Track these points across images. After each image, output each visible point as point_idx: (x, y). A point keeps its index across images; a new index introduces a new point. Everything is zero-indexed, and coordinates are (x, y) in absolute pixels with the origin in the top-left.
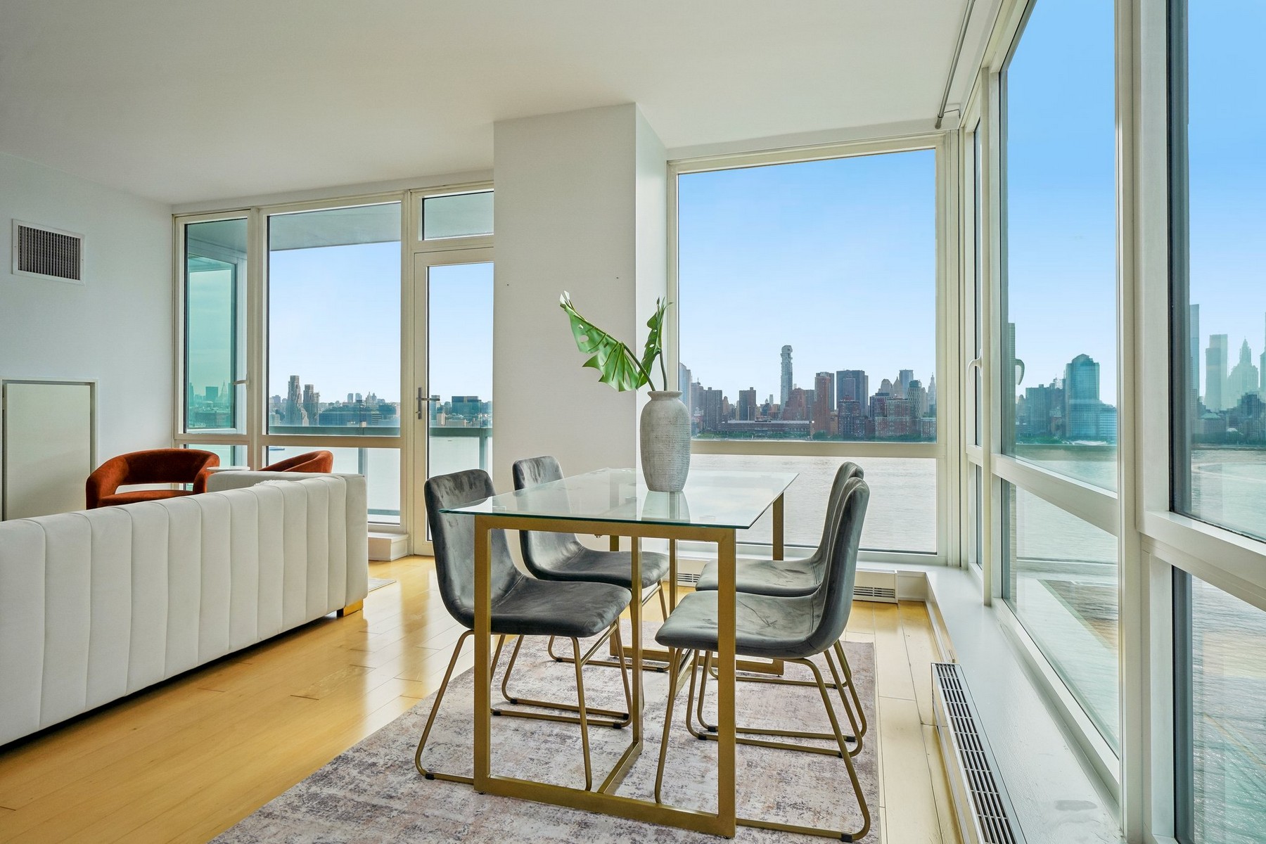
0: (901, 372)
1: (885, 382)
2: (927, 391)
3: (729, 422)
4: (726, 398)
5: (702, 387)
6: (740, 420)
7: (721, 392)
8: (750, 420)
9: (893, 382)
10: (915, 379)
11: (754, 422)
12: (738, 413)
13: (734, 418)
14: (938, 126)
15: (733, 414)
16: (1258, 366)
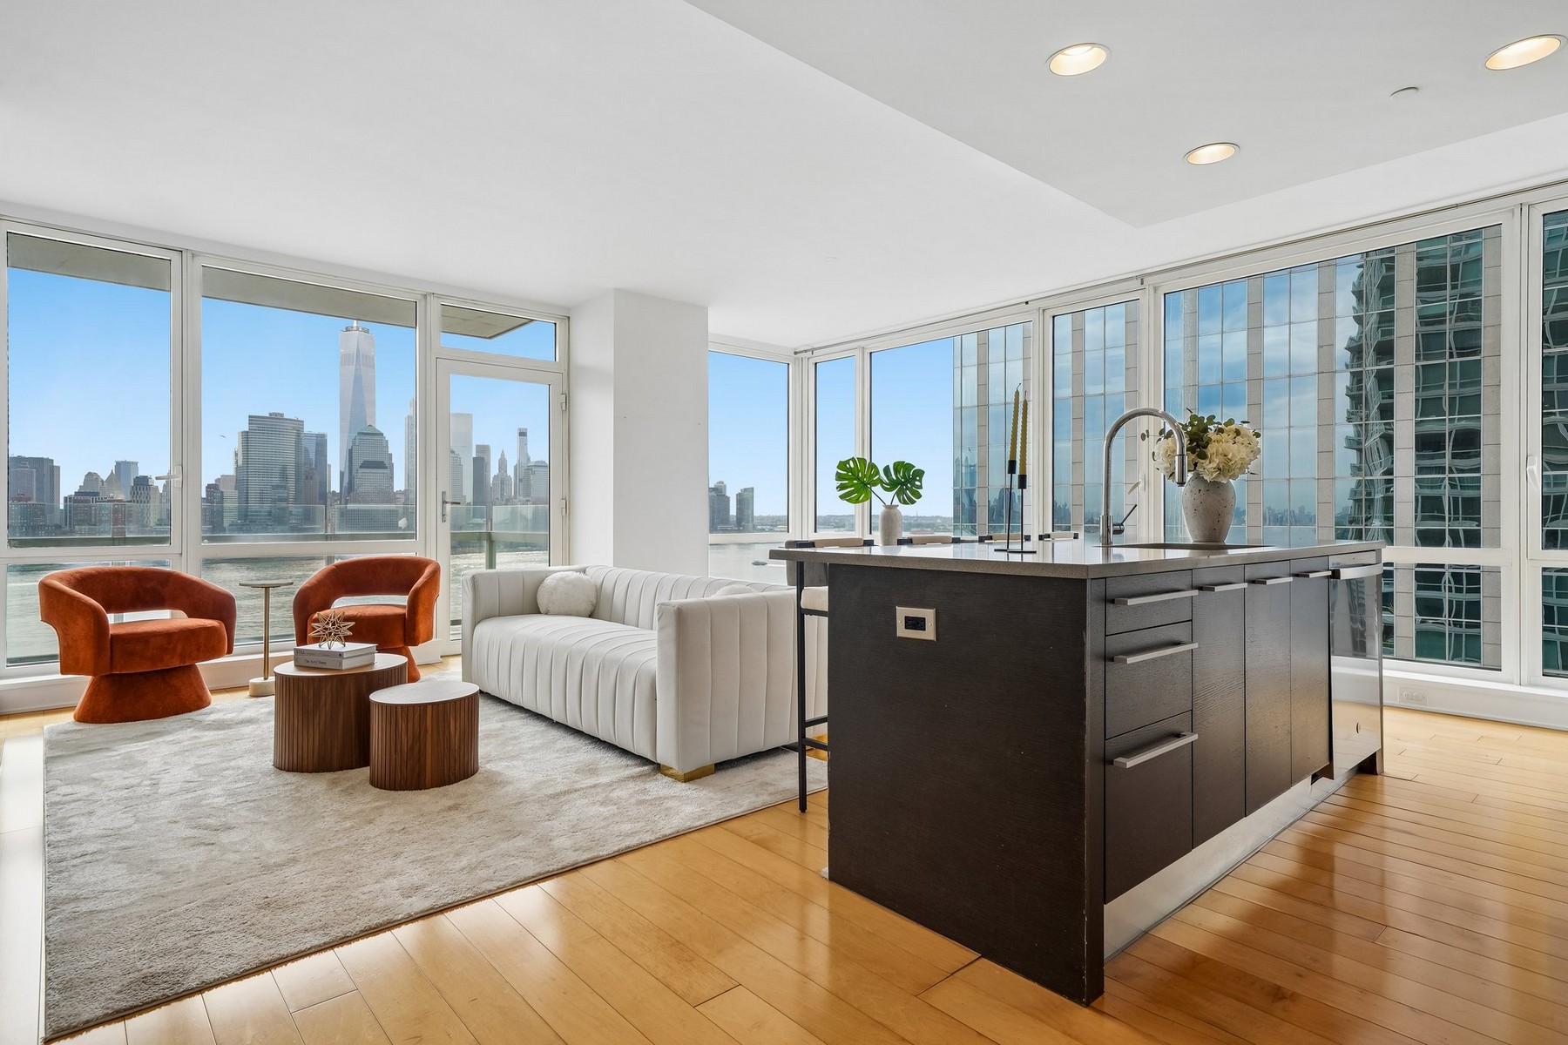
0: (118, 464)
1: (91, 477)
2: (161, 491)
9: (104, 476)
10: (141, 473)
14: (796, 353)
16: (512, 476)
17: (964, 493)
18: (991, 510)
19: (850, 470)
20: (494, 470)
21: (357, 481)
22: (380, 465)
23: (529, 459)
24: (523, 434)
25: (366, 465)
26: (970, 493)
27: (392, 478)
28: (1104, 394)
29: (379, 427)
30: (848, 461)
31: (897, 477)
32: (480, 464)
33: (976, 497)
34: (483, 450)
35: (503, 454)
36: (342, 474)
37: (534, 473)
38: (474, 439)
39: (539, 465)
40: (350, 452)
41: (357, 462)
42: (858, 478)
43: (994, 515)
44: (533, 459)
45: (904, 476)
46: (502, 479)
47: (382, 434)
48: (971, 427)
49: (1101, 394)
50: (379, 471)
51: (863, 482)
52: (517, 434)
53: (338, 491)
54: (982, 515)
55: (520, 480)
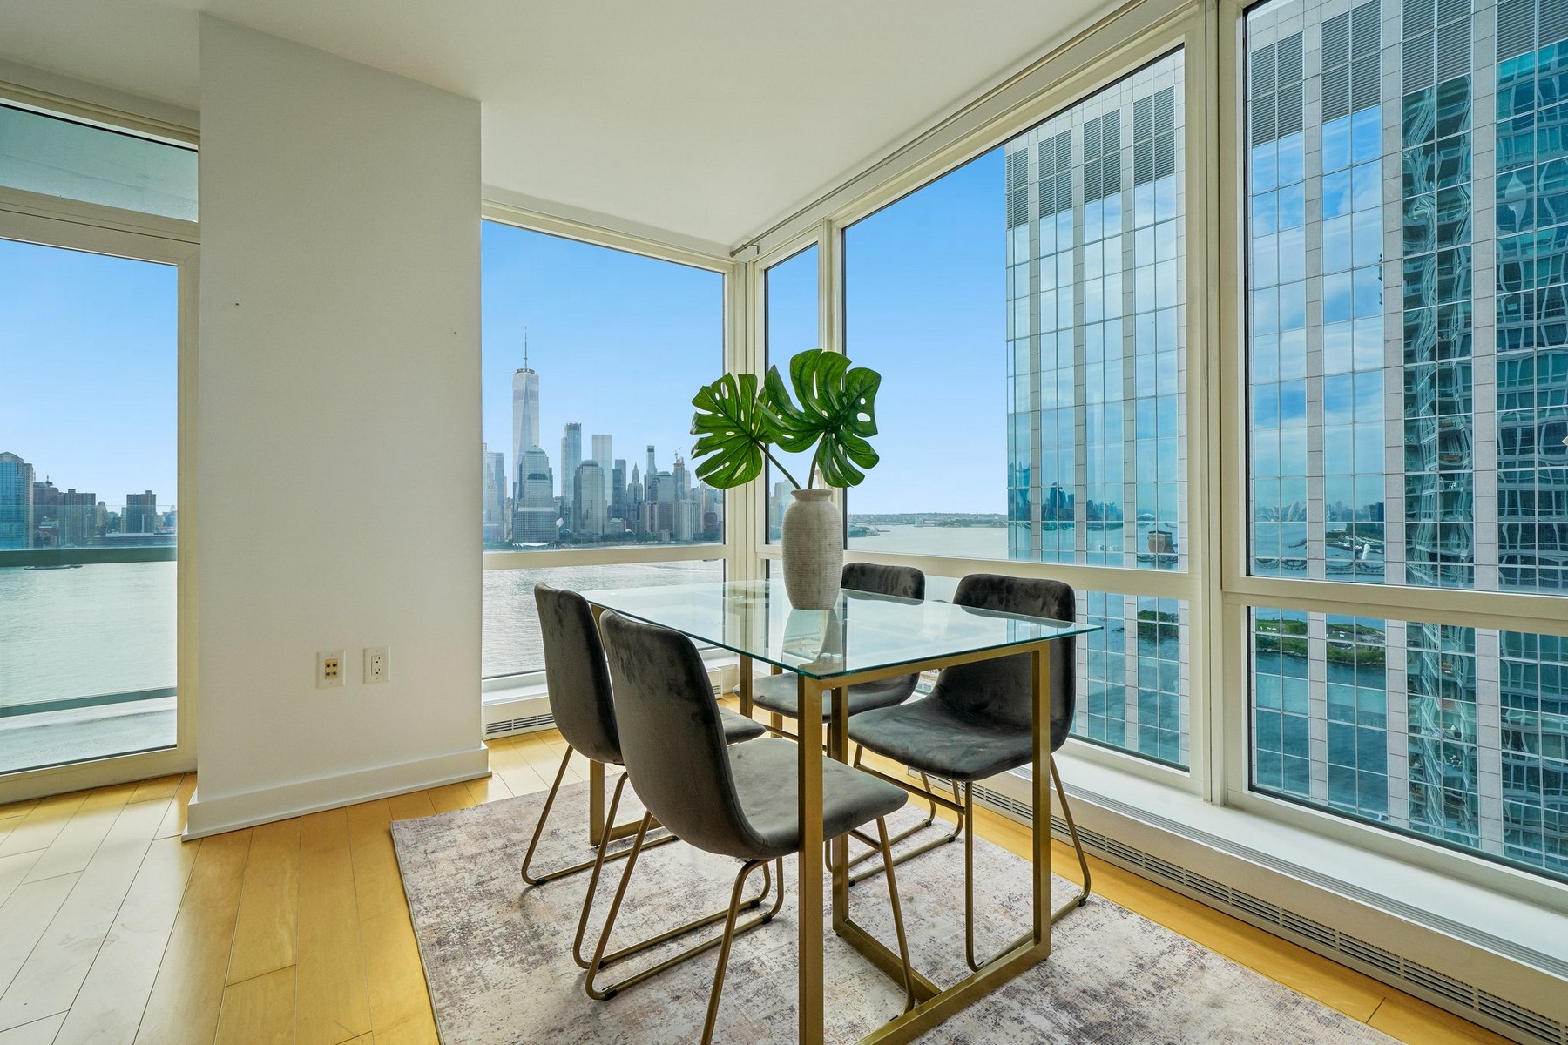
3: (108, 535)
4: (102, 503)
5: (56, 490)
6: (127, 532)
7: (93, 496)
8: (145, 532)
11: (152, 534)
12: (124, 525)
13: (117, 530)
14: (733, 254)
15: (114, 523)
16: (643, 484)
17: (1018, 493)
18: (1044, 508)
19: (722, 406)
20: (629, 480)
21: (526, 490)
22: (542, 477)
23: (656, 470)
24: (651, 450)
25: (533, 477)
26: (1024, 493)
27: (552, 487)
28: (1156, 397)
29: (542, 447)
30: (716, 385)
31: (805, 405)
32: (618, 475)
33: (1030, 496)
34: (621, 464)
35: (636, 466)
36: (514, 484)
37: (659, 481)
38: (613, 455)
39: (666, 475)
40: (521, 466)
41: (526, 474)
42: (737, 425)
43: (1048, 512)
44: (660, 469)
45: (825, 400)
46: (635, 488)
47: (544, 453)
48: (1024, 431)
49: (1153, 397)
50: (542, 481)
51: (749, 435)
52: (646, 450)
53: (512, 498)
54: (1036, 513)
55: (649, 487)
